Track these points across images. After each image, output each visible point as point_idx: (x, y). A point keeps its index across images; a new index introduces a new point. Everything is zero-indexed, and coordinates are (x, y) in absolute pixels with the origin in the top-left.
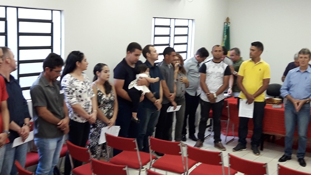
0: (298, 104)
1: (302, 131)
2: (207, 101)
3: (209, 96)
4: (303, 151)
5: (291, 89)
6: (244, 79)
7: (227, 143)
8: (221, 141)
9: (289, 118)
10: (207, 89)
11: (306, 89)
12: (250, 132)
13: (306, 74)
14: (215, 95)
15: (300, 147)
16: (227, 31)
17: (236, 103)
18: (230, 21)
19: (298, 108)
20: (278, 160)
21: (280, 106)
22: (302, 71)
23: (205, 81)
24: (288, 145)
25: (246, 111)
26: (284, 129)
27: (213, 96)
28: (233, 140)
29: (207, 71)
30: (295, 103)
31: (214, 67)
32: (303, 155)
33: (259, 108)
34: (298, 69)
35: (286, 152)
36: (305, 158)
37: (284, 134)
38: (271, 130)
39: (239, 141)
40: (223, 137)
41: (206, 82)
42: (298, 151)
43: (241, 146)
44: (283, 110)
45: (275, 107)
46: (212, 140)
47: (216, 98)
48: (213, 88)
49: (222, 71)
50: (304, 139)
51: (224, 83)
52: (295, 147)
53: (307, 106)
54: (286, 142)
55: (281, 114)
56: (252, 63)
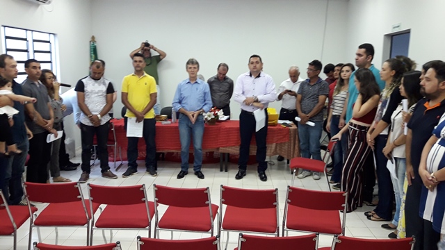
0: (193, 116)
1: (198, 144)
2: (91, 125)
3: (92, 118)
4: (200, 163)
5: (183, 102)
6: (129, 96)
7: (117, 170)
8: (109, 168)
9: (184, 132)
10: (88, 110)
12: (142, 154)
13: (196, 84)
14: (99, 116)
15: (196, 160)
16: (94, 51)
17: (123, 124)
18: (96, 40)
19: (193, 120)
22: (192, 82)
23: (84, 101)
24: (185, 160)
25: (135, 130)
28: (121, 165)
29: (85, 89)
30: (191, 115)
31: (93, 85)
32: (200, 167)
34: (188, 80)
35: (182, 167)
36: (202, 170)
37: (180, 149)
38: (165, 148)
39: (129, 164)
40: (111, 164)
41: (86, 103)
42: (195, 164)
44: (177, 125)
45: (164, 123)
47: (100, 121)
48: (95, 109)
49: (104, 89)
50: (200, 151)
51: (107, 102)
52: (191, 160)
53: (200, 117)
55: (175, 130)
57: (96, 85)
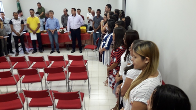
0: (53, 31)
1: (56, 41)
2: (16, 36)
3: (17, 34)
4: (58, 48)
5: (49, 26)
6: (30, 25)
7: (29, 51)
8: (26, 51)
9: (50, 37)
10: (15, 31)
11: (54, 25)
12: (37, 45)
14: (19, 33)
15: (57, 47)
17: (29, 35)
19: (53, 33)
20: (50, 53)
21: (47, 33)
22: (52, 19)
23: (13, 28)
24: (52, 47)
26: (50, 42)
27: (19, 34)
28: (31, 49)
29: (13, 23)
30: (52, 31)
31: (16, 21)
32: (58, 49)
33: (39, 35)
34: (50, 18)
35: (52, 50)
36: (59, 50)
37: (50, 43)
38: (45, 43)
39: (34, 49)
40: (27, 49)
41: (14, 28)
42: (56, 48)
43: (35, 51)
44: (48, 34)
45: (45, 34)
46: (23, 51)
47: (20, 34)
48: (17, 30)
50: (57, 44)
51: (22, 27)
52: (55, 47)
53: (56, 32)
54: (51, 46)
55: (47, 36)
56: (32, 18)
57: (17, 21)
